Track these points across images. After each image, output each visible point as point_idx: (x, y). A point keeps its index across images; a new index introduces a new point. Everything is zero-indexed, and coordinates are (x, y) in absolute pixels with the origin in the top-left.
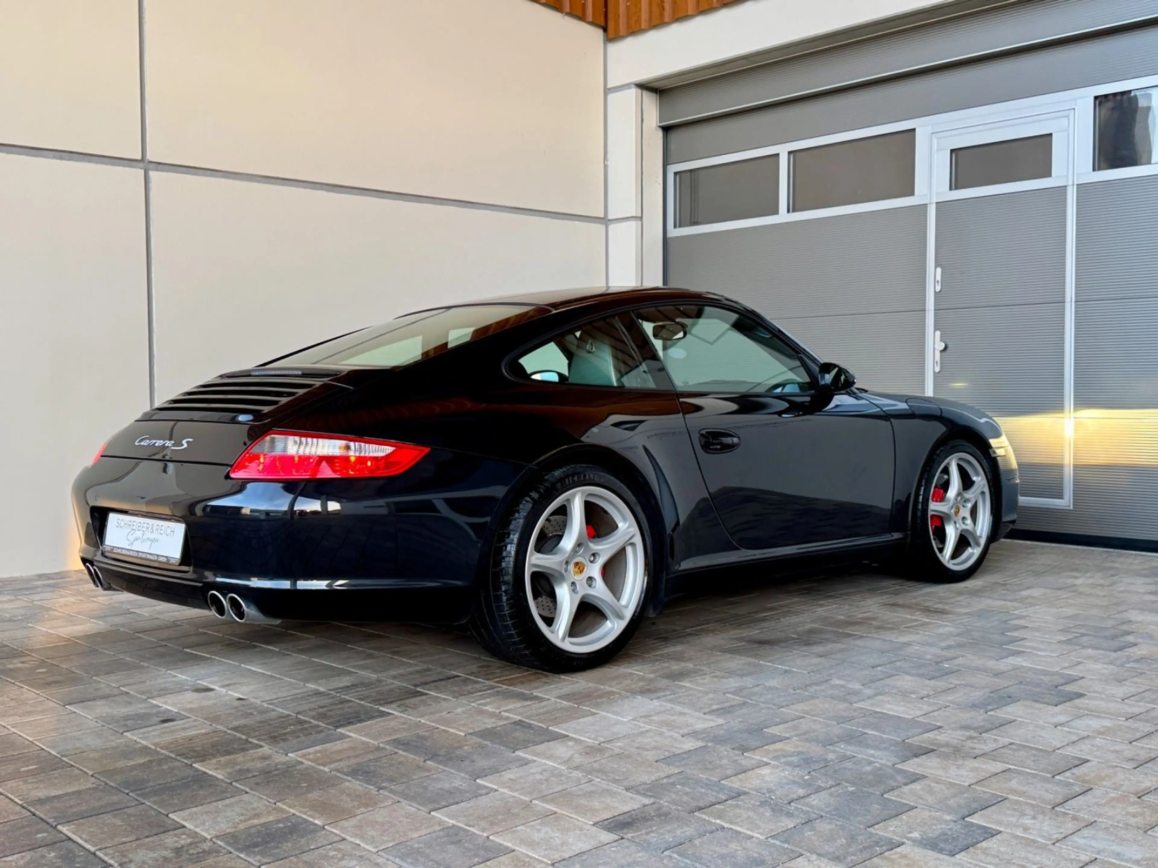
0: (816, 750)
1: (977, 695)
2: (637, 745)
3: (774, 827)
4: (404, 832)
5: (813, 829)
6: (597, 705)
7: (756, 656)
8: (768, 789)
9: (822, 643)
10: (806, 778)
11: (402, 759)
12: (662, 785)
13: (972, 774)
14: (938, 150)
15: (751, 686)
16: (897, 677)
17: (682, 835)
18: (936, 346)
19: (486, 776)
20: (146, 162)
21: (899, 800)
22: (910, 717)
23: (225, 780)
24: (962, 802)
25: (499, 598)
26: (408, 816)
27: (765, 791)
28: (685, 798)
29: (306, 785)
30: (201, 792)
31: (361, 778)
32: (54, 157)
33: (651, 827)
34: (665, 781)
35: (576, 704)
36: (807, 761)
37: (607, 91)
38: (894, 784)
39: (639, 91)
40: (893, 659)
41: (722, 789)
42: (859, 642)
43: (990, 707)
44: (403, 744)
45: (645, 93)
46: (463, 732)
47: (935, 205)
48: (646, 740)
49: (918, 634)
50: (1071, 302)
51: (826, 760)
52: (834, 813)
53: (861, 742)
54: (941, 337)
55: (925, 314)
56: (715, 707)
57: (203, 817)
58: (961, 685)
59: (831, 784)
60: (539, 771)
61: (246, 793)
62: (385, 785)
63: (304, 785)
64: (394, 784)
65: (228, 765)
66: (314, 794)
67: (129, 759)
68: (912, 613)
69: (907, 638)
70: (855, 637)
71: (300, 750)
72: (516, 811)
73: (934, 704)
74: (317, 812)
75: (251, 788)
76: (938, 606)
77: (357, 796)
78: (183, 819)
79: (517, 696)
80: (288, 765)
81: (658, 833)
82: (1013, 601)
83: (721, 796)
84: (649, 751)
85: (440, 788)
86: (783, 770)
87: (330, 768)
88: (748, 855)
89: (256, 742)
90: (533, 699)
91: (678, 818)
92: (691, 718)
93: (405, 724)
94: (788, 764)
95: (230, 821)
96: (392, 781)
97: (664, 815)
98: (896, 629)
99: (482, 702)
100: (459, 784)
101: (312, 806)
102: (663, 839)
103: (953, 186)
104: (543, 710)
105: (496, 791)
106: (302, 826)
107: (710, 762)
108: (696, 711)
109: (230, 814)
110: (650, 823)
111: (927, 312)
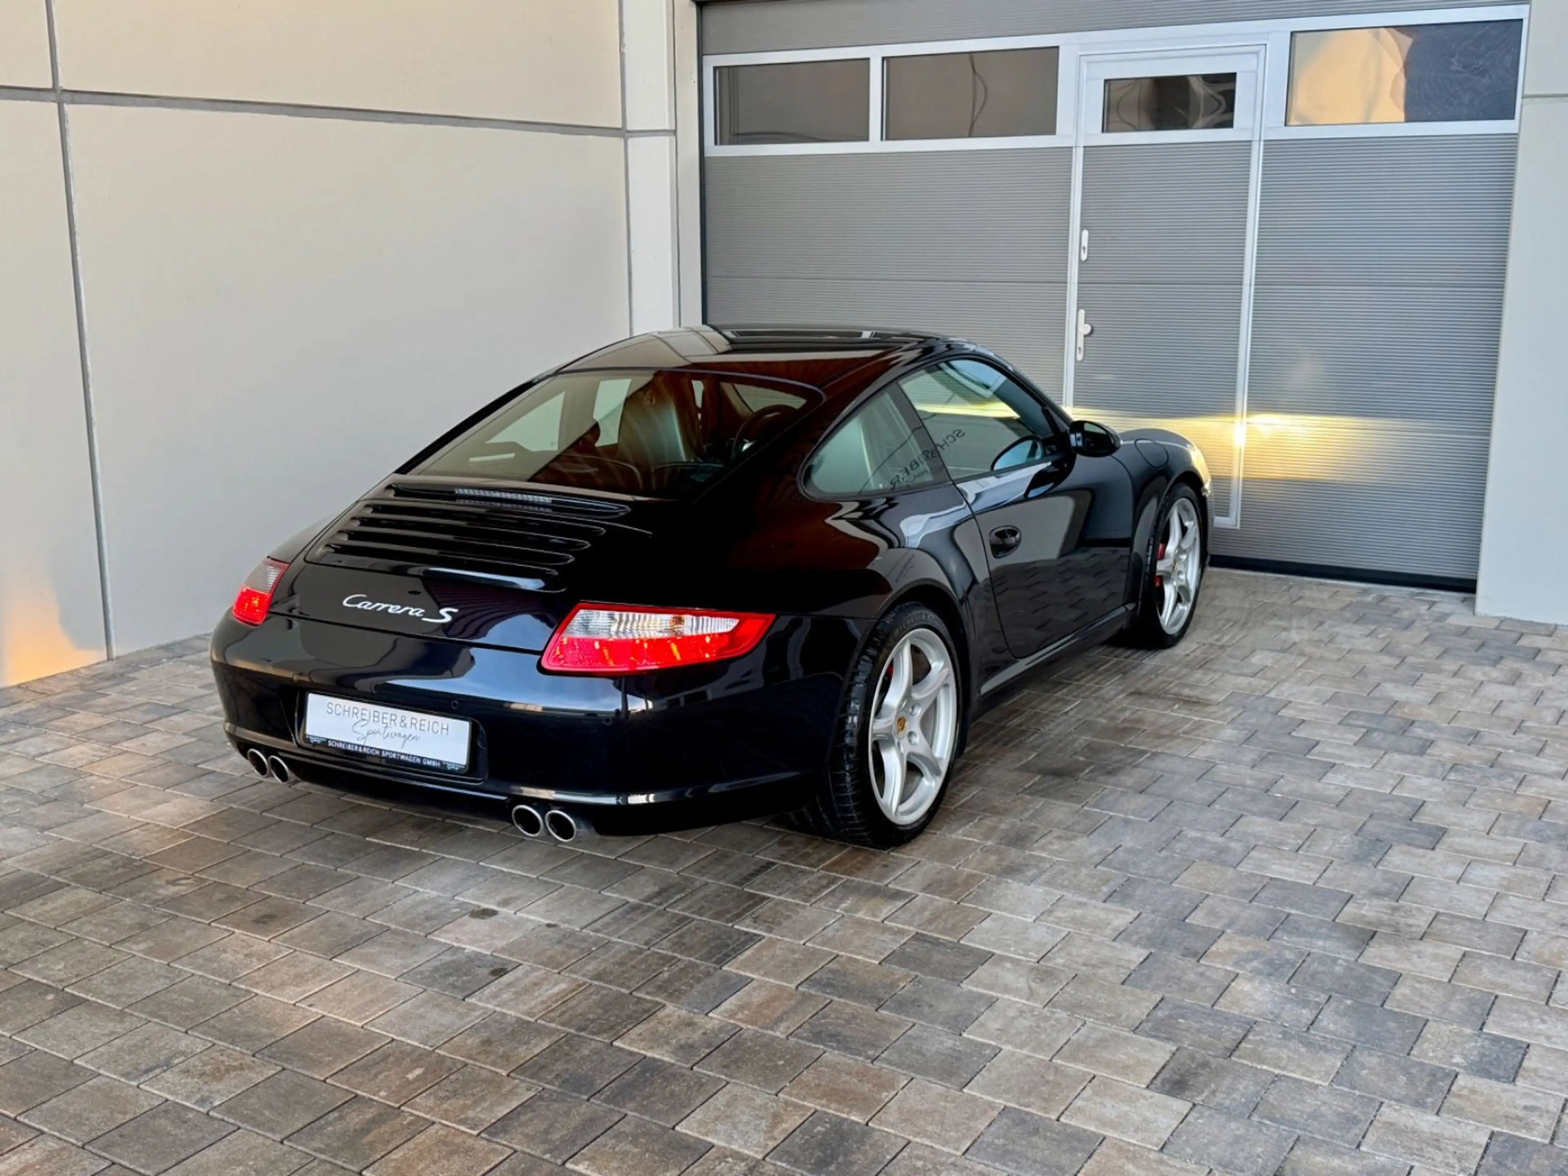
0: (1265, 947)
1: (1346, 840)
2: (1079, 960)
3: (1324, 1068)
4: (963, 1123)
5: (1362, 1066)
7: (1071, 798)
8: (1271, 1013)
9: (1120, 768)
10: (1293, 991)
11: (849, 1010)
12: (1162, 1020)
13: (1438, 964)
14: (1089, 79)
15: (1110, 849)
16: (1246, 819)
17: (1248, 1092)
18: (1079, 329)
19: (966, 1026)
20: (59, 92)
21: (1403, 1011)
22: (1310, 883)
23: (680, 1064)
24: (1462, 1007)
25: (842, 778)
26: (944, 1098)
27: (1271, 1017)
28: (1204, 1038)
30: (675, 1088)
31: (834, 1044)
33: (1207, 1084)
34: (1159, 1014)
35: (953, 899)
36: (1272, 965)
38: (1381, 989)
40: (1217, 790)
42: (1159, 764)
43: (1373, 859)
44: (825, 986)
46: (872, 958)
47: (1082, 149)
48: (1083, 951)
49: (1206, 742)
51: (1288, 962)
52: (1362, 1039)
53: (1296, 928)
54: (1086, 317)
55: (1066, 287)
56: (1105, 889)
57: (720, 1127)
58: (1317, 825)
59: (1323, 997)
60: (1017, 1013)
61: (728, 1083)
62: (871, 1053)
63: (781, 1062)
64: (880, 1050)
65: (657, 1040)
66: (808, 1076)
67: (525, 1043)
68: (1171, 707)
69: (1202, 752)
70: (1148, 755)
71: (717, 1007)
72: (1051, 1078)
73: (1316, 860)
74: (840, 1103)
75: (726, 1075)
76: (1186, 691)
77: (858, 1073)
78: (699, 1132)
79: (875, 892)
80: (728, 1031)
81: (1223, 1092)
82: (1254, 675)
83: (1234, 1029)
84: (1099, 968)
85: (938, 1052)
86: (1261, 983)
87: (782, 1033)
88: (1335, 1111)
89: (648, 997)
90: (897, 895)
91: (1223, 1068)
92: (1097, 910)
93: (793, 951)
94: (1257, 972)
95: (756, 1128)
96: (873, 1046)
97: (1205, 1065)
98: (1178, 737)
99: (843, 905)
100: (950, 1043)
101: (824, 1095)
102: (1234, 1099)
103: (1106, 128)
104: (927, 914)
105: (1001, 1050)
106: (845, 1127)
107: (1179, 979)
108: (1091, 898)
109: (745, 1118)
110: (1201, 1078)
111: (1069, 285)
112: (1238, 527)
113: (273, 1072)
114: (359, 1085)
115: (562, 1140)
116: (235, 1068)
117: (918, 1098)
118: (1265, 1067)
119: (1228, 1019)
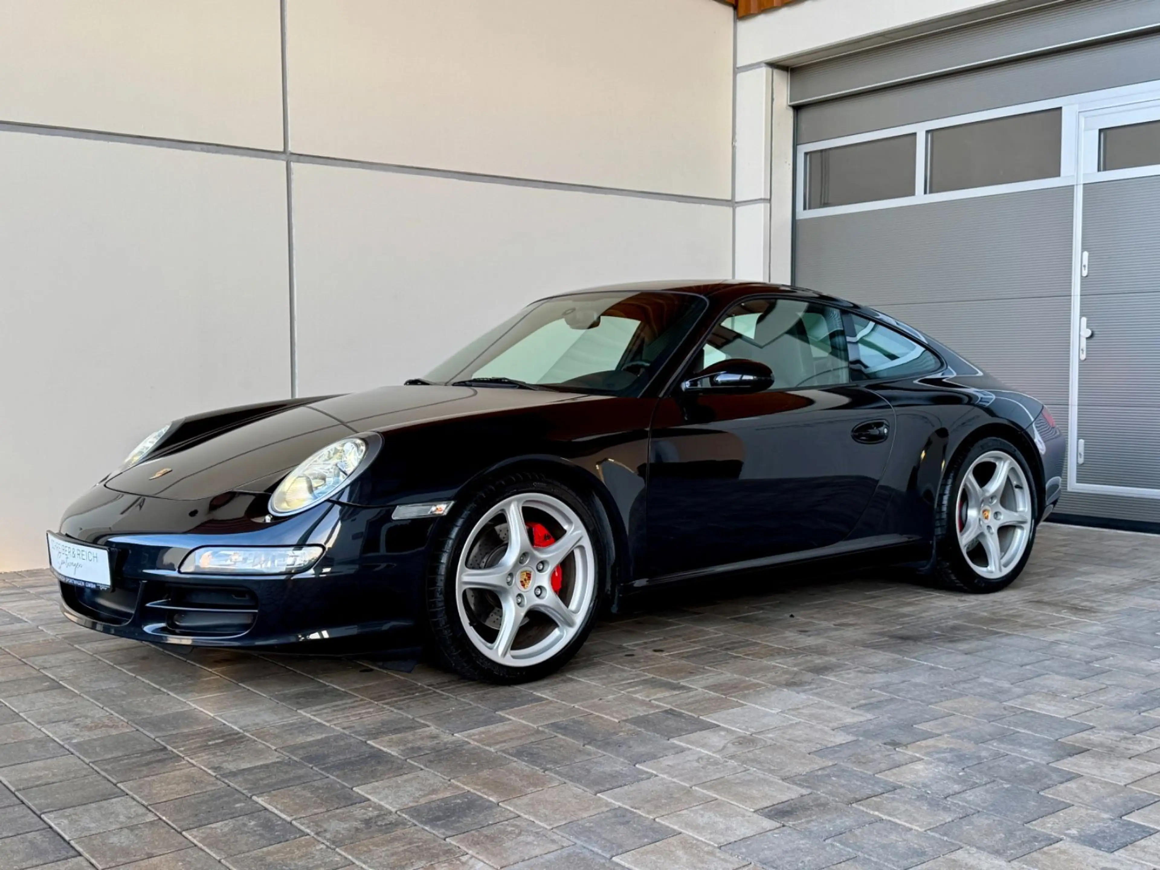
0: (968, 747)
1: (1129, 696)
2: (788, 737)
3: (932, 821)
4: (574, 812)
5: (971, 823)
6: (744, 697)
7: (899, 652)
8: (923, 783)
9: (965, 639)
10: (961, 774)
11: (562, 743)
12: (817, 776)
13: (1128, 774)
14: (1086, 130)
15: (897, 682)
16: (1047, 676)
17: (843, 825)
18: (1082, 333)
19: (645, 761)
20: (288, 154)
21: (1055, 797)
22: (1063, 717)
23: (400, 756)
24: (1119, 801)
26: (576, 796)
27: (920, 786)
28: (842, 790)
29: (475, 764)
30: (379, 768)
31: (526, 759)
32: (202, 150)
33: (810, 816)
34: (820, 773)
35: (725, 695)
36: (960, 758)
37: (736, 70)
38: (1050, 782)
39: (770, 70)
40: (1041, 658)
41: (877, 782)
43: (1143, 708)
44: (561, 728)
45: (776, 71)
46: (617, 718)
47: (1082, 186)
48: (798, 733)
49: (1065, 632)
51: (979, 757)
52: (991, 808)
53: (1014, 740)
54: (1087, 323)
55: (1070, 299)
56: (863, 702)
57: (386, 792)
58: (1112, 685)
59: (985, 781)
60: (696, 759)
61: (421, 770)
62: (549, 766)
64: (559, 766)
65: (400, 743)
66: (485, 773)
67: (308, 735)
68: (1059, 611)
69: (1055, 637)
70: (1001, 635)
71: (465, 731)
72: (677, 796)
74: (491, 790)
75: (425, 766)
77: (525, 776)
78: (367, 792)
79: (665, 685)
80: (457, 744)
81: (818, 822)
83: (876, 789)
84: (801, 743)
85: (602, 772)
86: (937, 766)
87: (495, 749)
88: (909, 846)
89: (423, 721)
90: (680, 688)
91: (837, 809)
92: (840, 712)
93: (560, 709)
94: (941, 760)
95: (411, 795)
96: (556, 763)
97: (822, 805)
98: (1042, 627)
99: (630, 690)
100: (619, 768)
101: (484, 784)
102: (824, 827)
103: (1102, 167)
104: (692, 700)
105: (656, 776)
106: (479, 803)
107: (863, 756)
108: (844, 705)
109: (409, 789)
110: (810, 812)
111: (1072, 297)
113: (128, 731)
114: (173, 743)
117: (555, 794)
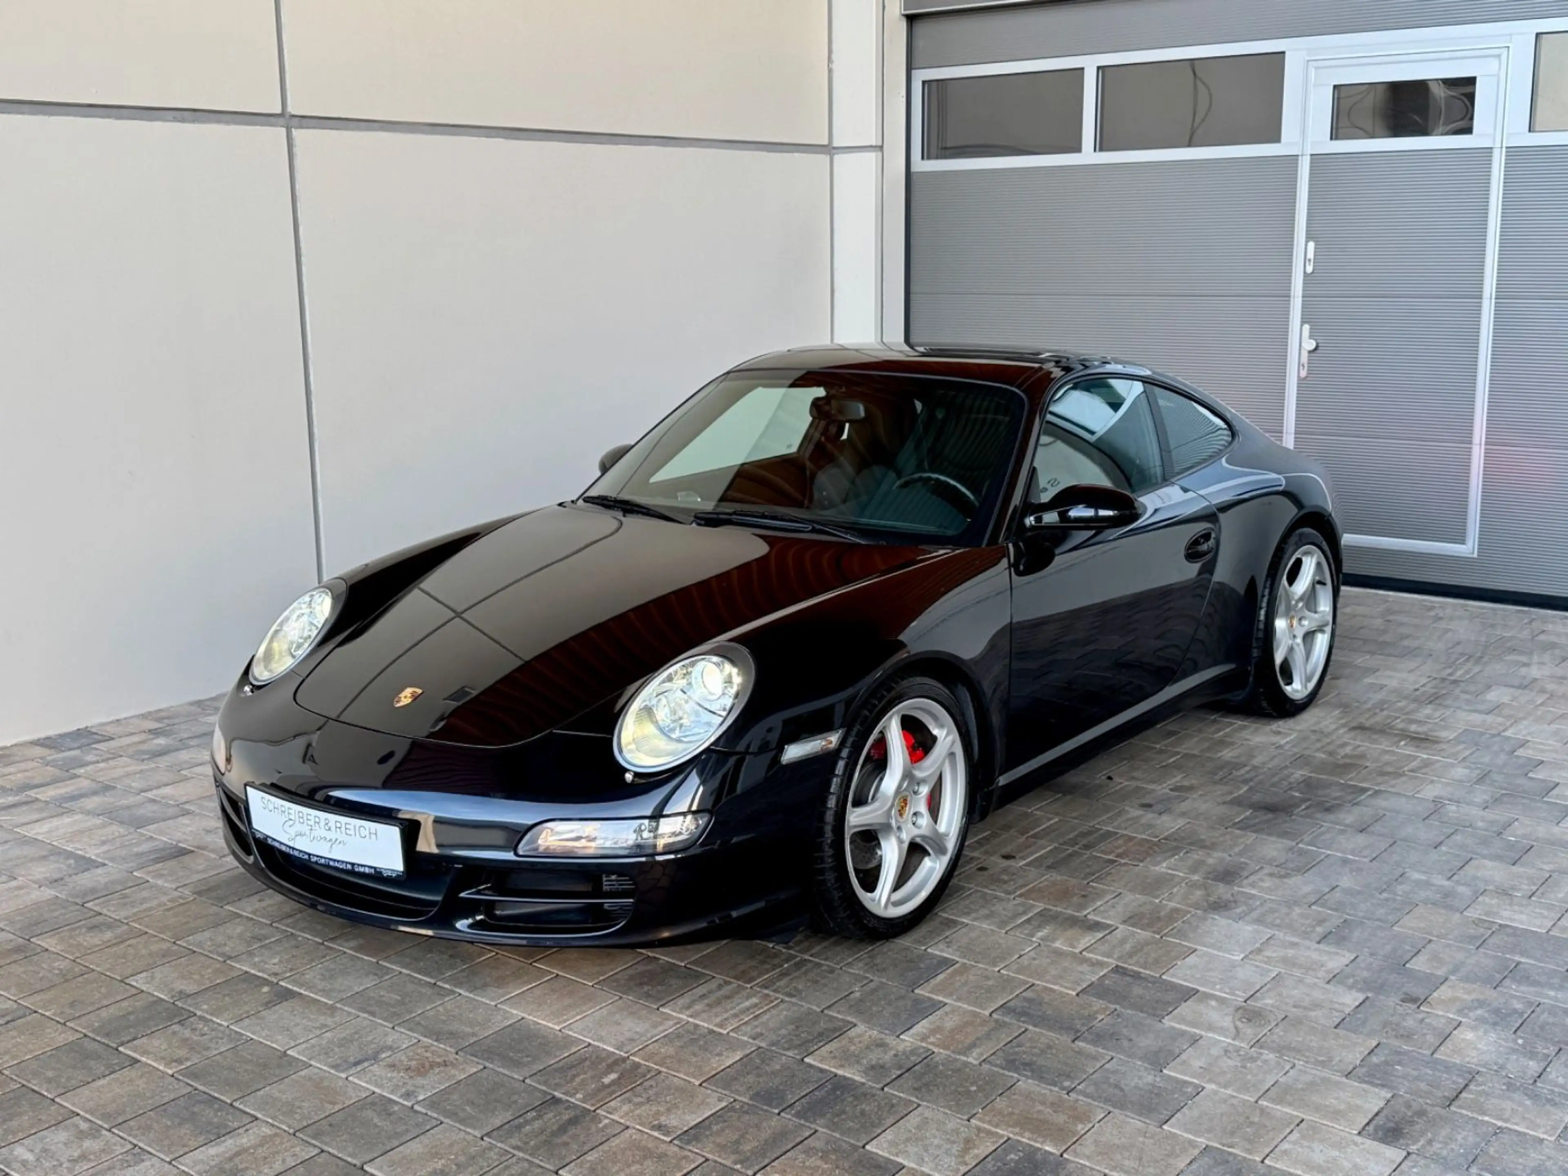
0: (1492, 996)
2: (1290, 1001)
3: (1550, 1121)
7: (1285, 835)
8: (1494, 1063)
9: (1339, 805)
10: (1520, 1041)
11: (1044, 1040)
12: (1377, 1065)
14: (1317, 85)
15: (1326, 889)
16: (1476, 862)
17: (1467, 1143)
18: (1303, 345)
19: (1167, 1063)
20: (288, 117)
22: (1543, 931)
23: (871, 1084)
26: (1142, 1133)
27: (1495, 1067)
28: (1422, 1086)
30: (865, 1108)
31: (1028, 1074)
32: (175, 120)
33: (1423, 1133)
34: (1375, 1059)
35: (1157, 933)
36: (1497, 1015)
40: (1445, 831)
42: (1382, 802)
44: (1021, 1014)
46: (1070, 989)
47: (1309, 157)
48: (1294, 992)
49: (1433, 781)
50: (1491, 298)
51: (1515, 1012)
53: (1526, 977)
54: (1311, 332)
55: (1289, 301)
56: (1320, 930)
57: (912, 1149)
58: (1553, 871)
59: (1553, 1050)
60: (1222, 1053)
61: (919, 1105)
62: (1067, 1084)
63: (974, 1088)
64: (1077, 1082)
65: (847, 1058)
66: (1000, 1103)
67: (718, 1055)
68: (1396, 744)
69: (1430, 792)
70: (1370, 793)
71: (908, 1029)
72: (1256, 1119)
73: (1550, 907)
74: (1033, 1133)
75: (917, 1097)
76: (1413, 727)
77: (1052, 1104)
78: (889, 1152)
79: (1073, 922)
80: (919, 1056)
81: (1440, 1142)
82: (1489, 712)
83: (1454, 1078)
84: (1311, 1010)
85: (1136, 1087)
86: (1486, 1032)
87: (975, 1059)
88: (1561, 1167)
89: (840, 1016)
90: (1096, 926)
91: (1441, 1117)
92: (1311, 952)
93: (987, 978)
94: (1482, 1020)
95: (947, 1152)
96: (1068, 1077)
97: (1421, 1113)
98: (1403, 775)
99: (1040, 934)
100: (1150, 1079)
101: (1017, 1124)
102: (1452, 1150)
103: (1335, 135)
104: (1128, 947)
105: (1203, 1088)
106: (1039, 1156)
107: (1397, 1025)
108: (1304, 938)
109: (936, 1142)
110: (1418, 1127)
111: (1292, 299)
112: (1475, 555)
113: (475, 1070)
114: (557, 1086)
115: (753, 1152)
116: (439, 1065)
117: (1115, 1132)
118: (1486, 1118)
119: (1448, 1067)
